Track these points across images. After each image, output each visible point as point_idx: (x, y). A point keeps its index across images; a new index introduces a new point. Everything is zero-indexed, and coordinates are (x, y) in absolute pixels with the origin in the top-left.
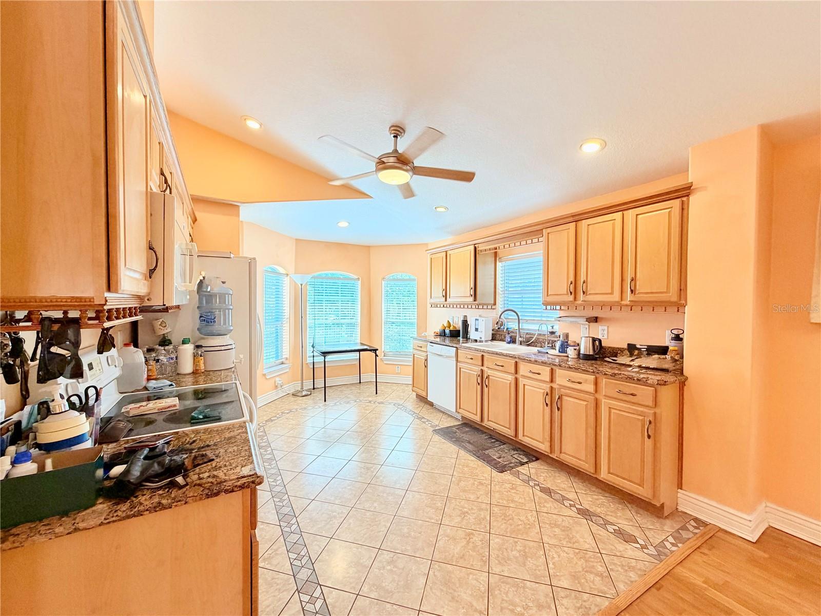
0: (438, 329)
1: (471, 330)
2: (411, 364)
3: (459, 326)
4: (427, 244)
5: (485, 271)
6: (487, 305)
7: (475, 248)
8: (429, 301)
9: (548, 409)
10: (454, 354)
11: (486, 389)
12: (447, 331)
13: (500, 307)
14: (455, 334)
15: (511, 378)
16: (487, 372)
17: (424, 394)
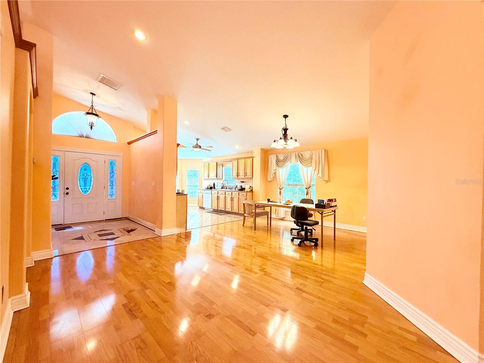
0: (206, 187)
1: (216, 186)
2: (198, 199)
3: (212, 186)
4: (202, 160)
5: (220, 169)
6: (220, 179)
7: (217, 163)
8: (203, 178)
9: (231, 201)
10: (211, 192)
11: (219, 200)
12: (209, 187)
13: (224, 179)
14: (211, 188)
15: (224, 196)
16: (219, 195)
17: (201, 206)
